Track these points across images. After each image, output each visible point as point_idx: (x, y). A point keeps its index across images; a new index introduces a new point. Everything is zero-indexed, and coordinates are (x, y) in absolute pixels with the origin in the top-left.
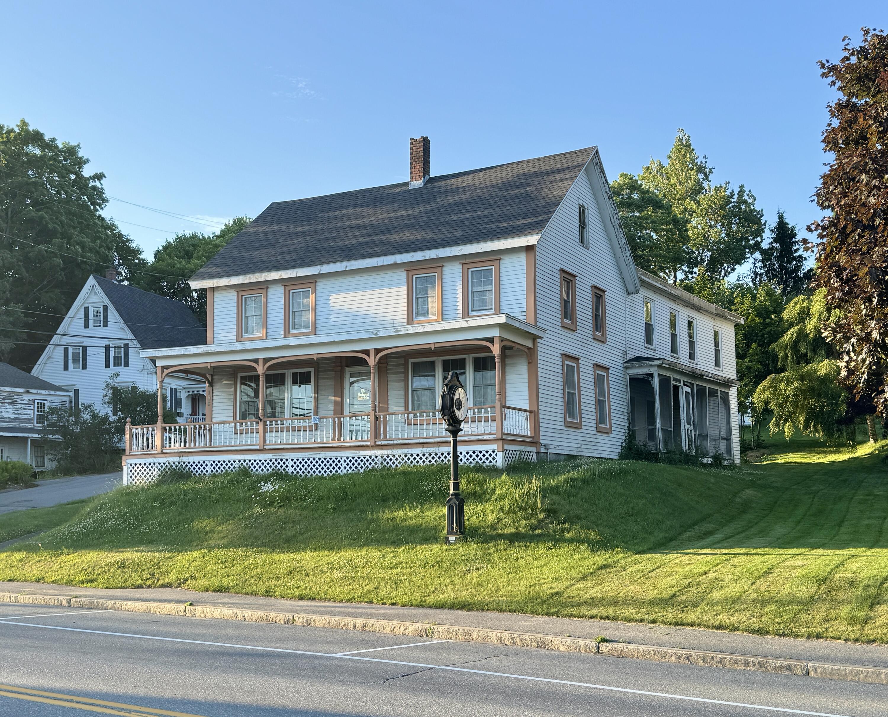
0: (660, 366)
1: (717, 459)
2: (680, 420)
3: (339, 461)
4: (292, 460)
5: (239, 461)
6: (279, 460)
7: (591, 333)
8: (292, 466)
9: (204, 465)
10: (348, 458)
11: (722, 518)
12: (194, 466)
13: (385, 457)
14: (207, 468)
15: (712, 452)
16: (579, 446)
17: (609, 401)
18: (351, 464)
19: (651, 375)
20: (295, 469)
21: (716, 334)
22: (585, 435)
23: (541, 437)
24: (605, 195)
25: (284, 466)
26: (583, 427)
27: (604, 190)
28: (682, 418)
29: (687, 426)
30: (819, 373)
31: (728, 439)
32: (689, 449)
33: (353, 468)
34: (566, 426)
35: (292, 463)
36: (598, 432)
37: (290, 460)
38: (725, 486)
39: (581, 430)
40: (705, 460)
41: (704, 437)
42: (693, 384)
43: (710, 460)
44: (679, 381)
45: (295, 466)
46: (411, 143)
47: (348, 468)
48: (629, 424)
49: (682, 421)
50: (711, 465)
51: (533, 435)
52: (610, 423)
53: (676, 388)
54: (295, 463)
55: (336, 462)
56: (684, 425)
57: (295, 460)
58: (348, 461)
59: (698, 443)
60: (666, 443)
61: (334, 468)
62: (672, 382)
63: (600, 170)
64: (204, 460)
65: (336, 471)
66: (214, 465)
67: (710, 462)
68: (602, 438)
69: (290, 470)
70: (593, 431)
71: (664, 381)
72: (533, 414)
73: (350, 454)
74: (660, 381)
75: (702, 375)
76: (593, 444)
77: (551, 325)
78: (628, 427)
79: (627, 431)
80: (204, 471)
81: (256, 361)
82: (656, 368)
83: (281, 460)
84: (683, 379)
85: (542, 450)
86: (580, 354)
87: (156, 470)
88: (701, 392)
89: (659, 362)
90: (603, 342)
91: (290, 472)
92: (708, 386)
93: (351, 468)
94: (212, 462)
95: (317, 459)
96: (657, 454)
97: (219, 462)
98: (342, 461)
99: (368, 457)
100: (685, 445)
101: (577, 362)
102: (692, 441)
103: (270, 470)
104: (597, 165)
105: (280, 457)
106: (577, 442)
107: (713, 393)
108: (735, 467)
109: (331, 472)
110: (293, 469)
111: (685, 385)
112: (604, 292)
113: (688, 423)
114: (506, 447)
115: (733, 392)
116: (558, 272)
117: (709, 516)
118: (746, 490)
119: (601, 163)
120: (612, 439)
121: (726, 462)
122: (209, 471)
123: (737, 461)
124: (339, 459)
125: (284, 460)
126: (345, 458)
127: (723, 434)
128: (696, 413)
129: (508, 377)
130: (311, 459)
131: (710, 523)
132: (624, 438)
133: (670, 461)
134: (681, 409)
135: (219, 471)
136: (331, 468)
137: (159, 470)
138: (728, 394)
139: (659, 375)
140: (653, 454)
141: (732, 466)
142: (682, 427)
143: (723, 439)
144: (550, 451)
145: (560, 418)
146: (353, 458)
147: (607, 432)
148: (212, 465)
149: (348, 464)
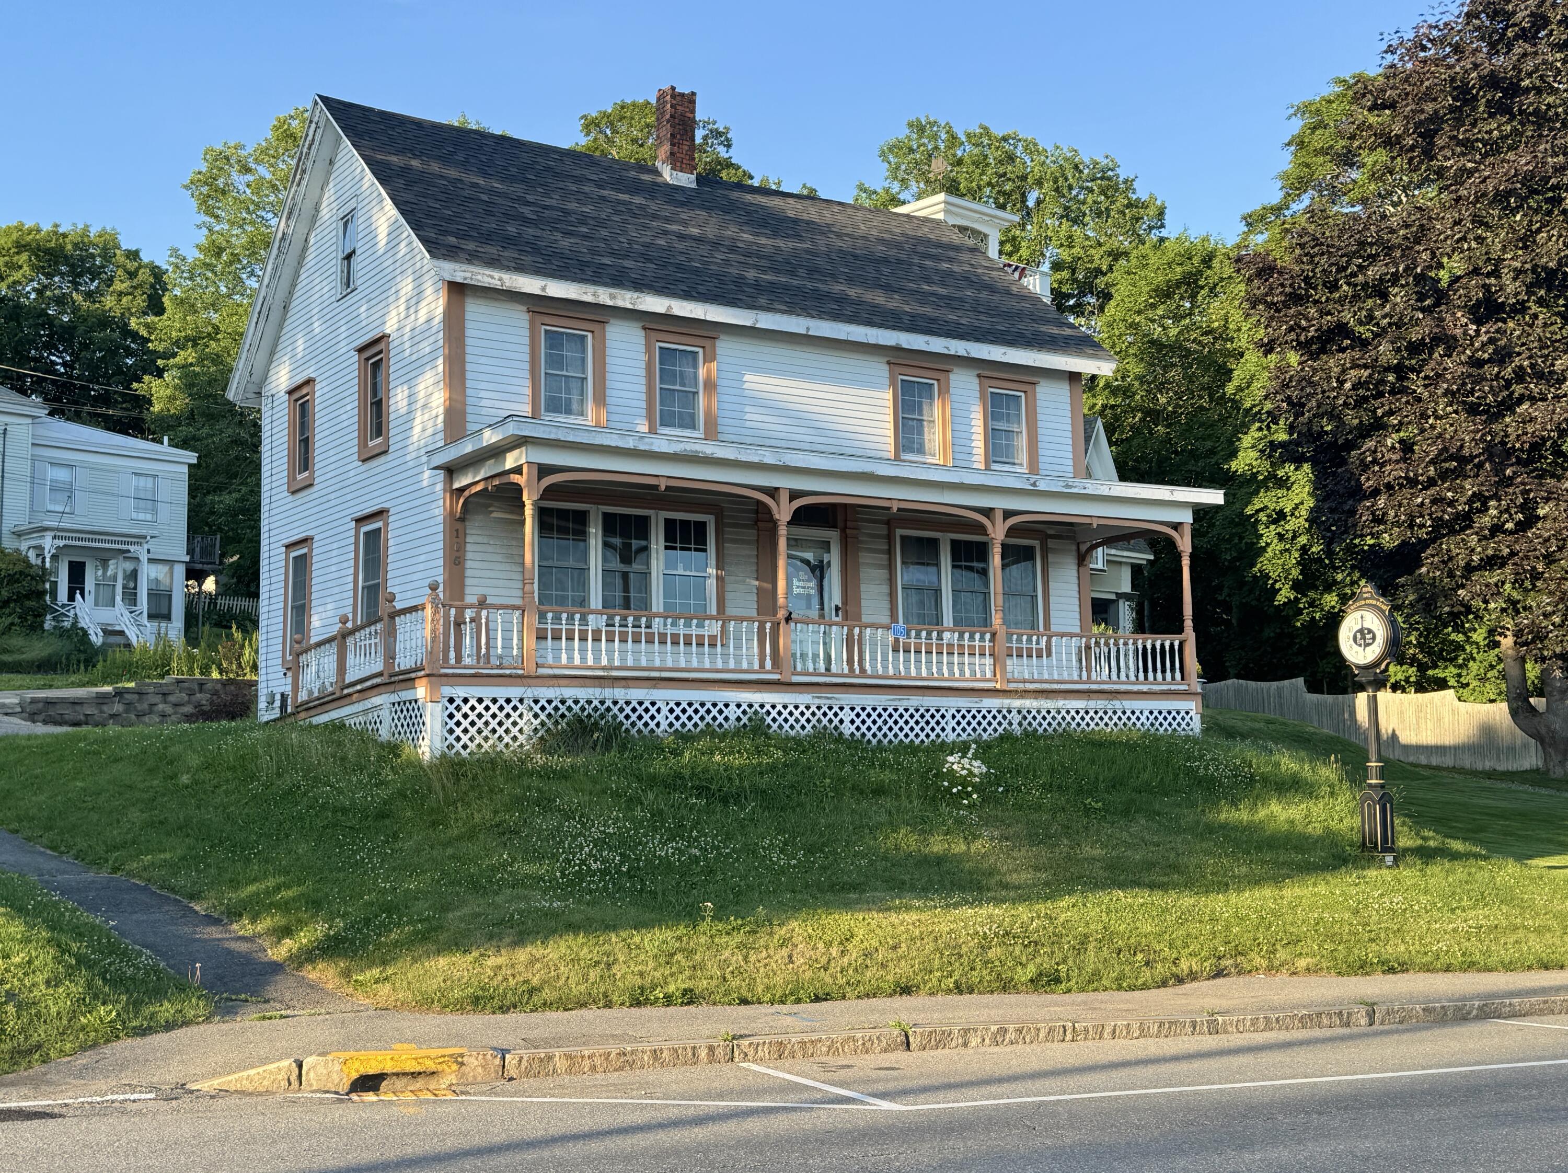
3: (943, 717)
4: (852, 709)
5: (739, 706)
6: (825, 709)
8: (852, 722)
9: (653, 711)
10: (958, 711)
12: (628, 710)
13: (1024, 712)
14: (659, 718)
18: (964, 723)
20: (858, 729)
25: (836, 721)
33: (969, 730)
35: (853, 715)
37: (847, 709)
45: (858, 722)
47: (959, 730)
54: (858, 715)
55: (938, 716)
57: (858, 709)
58: (959, 717)
61: (933, 729)
64: (653, 698)
65: (938, 736)
66: (678, 711)
69: (847, 729)
73: (963, 702)
80: (652, 724)
83: (830, 708)
87: (528, 716)
91: (847, 733)
93: (964, 730)
94: (672, 705)
95: (901, 710)
97: (690, 705)
98: (948, 716)
99: (994, 712)
103: (809, 727)
105: (829, 702)
109: (928, 736)
110: (853, 728)
122: (664, 725)
124: (943, 711)
125: (836, 709)
126: (953, 711)
129: (1052, 585)
130: (890, 710)
135: (690, 725)
136: (928, 729)
137: (536, 716)
146: (969, 712)
148: (671, 711)
149: (959, 723)
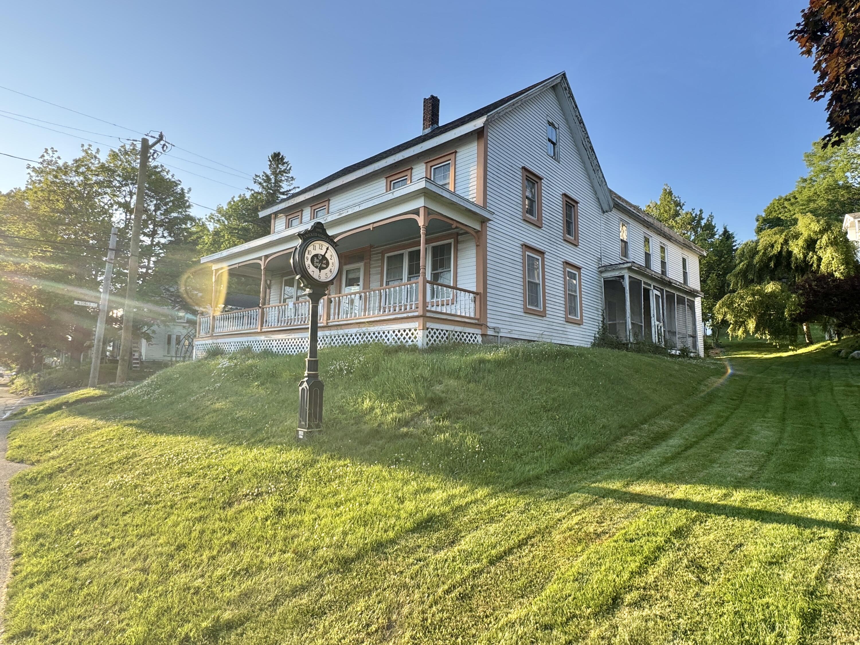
0: (629, 269)
1: (685, 352)
2: (651, 318)
7: (562, 234)
11: (684, 411)
15: (679, 345)
16: (541, 332)
17: (581, 297)
19: (622, 277)
21: (684, 260)
22: (552, 324)
23: (488, 320)
24: (576, 119)
26: (547, 316)
27: (574, 114)
28: (652, 316)
29: (657, 323)
30: (766, 291)
31: (694, 337)
32: (659, 341)
34: (525, 313)
36: (567, 322)
37: (274, 341)
38: (690, 373)
39: (545, 318)
40: (673, 352)
41: (673, 333)
42: (663, 290)
43: (678, 352)
44: (650, 285)
46: (424, 102)
48: (604, 319)
49: (652, 319)
50: (679, 356)
51: (478, 316)
52: (582, 316)
53: (647, 292)
56: (654, 322)
59: (668, 337)
60: (635, 335)
61: (300, 348)
62: (643, 285)
63: (569, 95)
67: (678, 354)
68: (571, 329)
70: (562, 321)
71: (635, 284)
72: (479, 296)
74: (630, 283)
75: (670, 283)
76: (561, 332)
77: (509, 215)
78: (603, 321)
79: (601, 325)
81: (260, 258)
82: (626, 271)
84: (653, 284)
85: (490, 332)
86: (546, 250)
88: (670, 297)
89: (629, 265)
90: (576, 246)
92: (676, 293)
96: (627, 344)
99: (321, 338)
100: (655, 338)
101: (541, 255)
102: (661, 336)
103: (263, 349)
104: (566, 89)
106: (541, 329)
107: (681, 301)
108: (700, 358)
111: (654, 288)
112: (577, 203)
113: (658, 320)
114: (429, 325)
115: (698, 302)
116: (521, 171)
117: (666, 408)
118: (711, 377)
119: (569, 88)
120: (584, 330)
121: (692, 355)
123: (702, 354)
127: (690, 332)
128: (665, 313)
129: (459, 262)
131: (666, 418)
132: (597, 330)
133: (639, 351)
134: (652, 309)
136: (298, 348)
138: (694, 302)
139: (630, 277)
140: (624, 344)
141: (697, 357)
142: (653, 324)
143: (691, 336)
144: (501, 334)
145: (519, 304)
147: (579, 323)
